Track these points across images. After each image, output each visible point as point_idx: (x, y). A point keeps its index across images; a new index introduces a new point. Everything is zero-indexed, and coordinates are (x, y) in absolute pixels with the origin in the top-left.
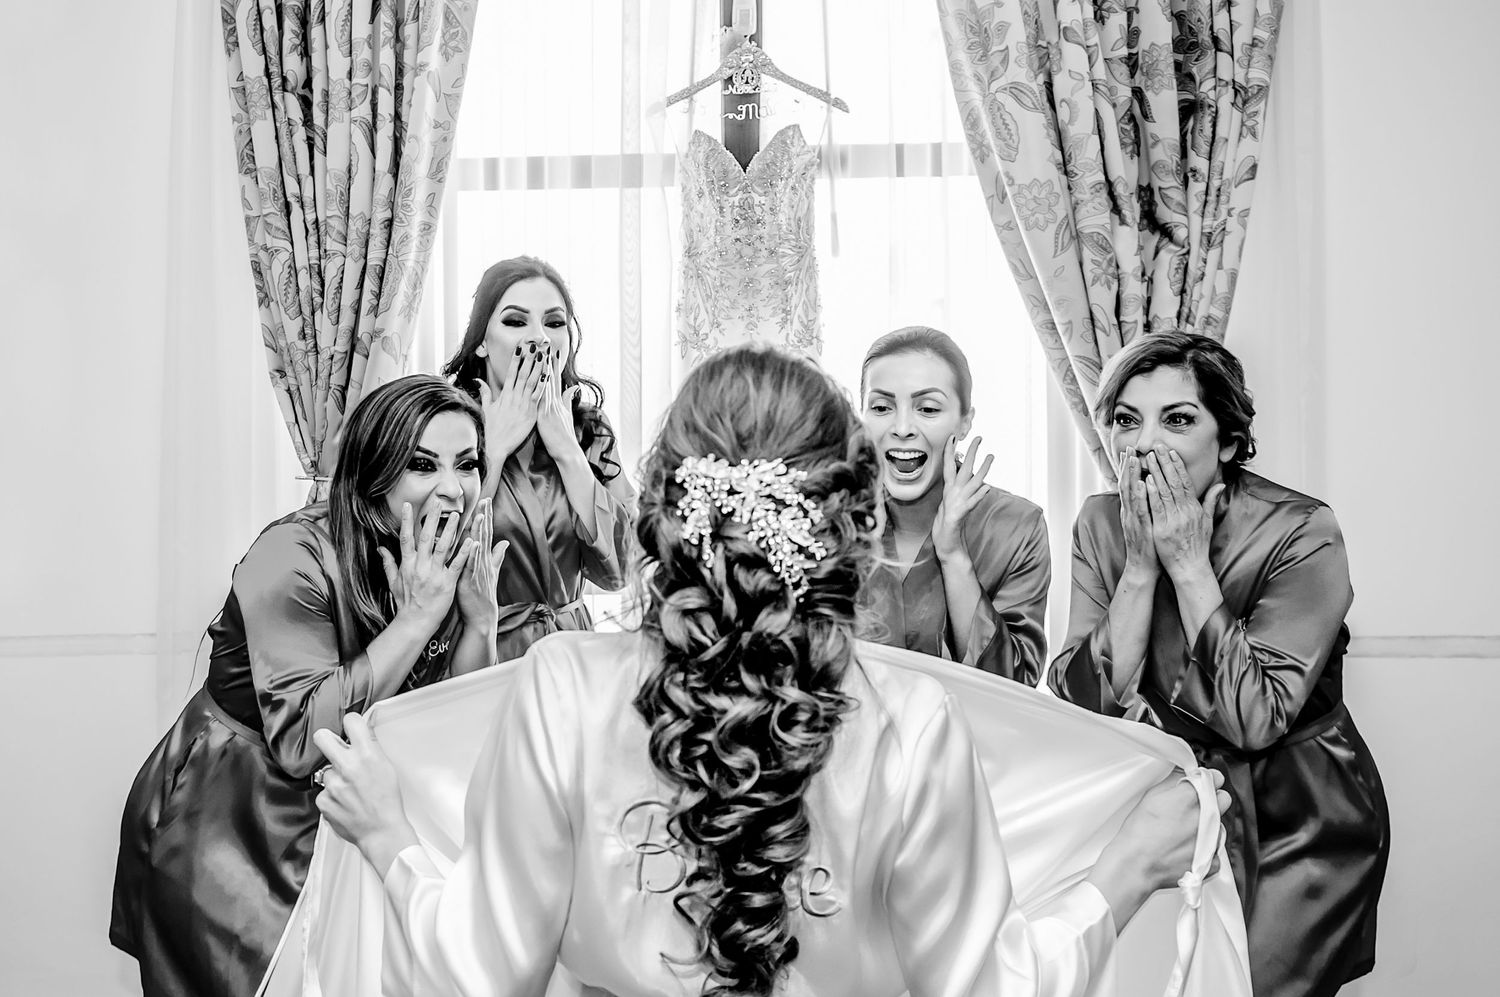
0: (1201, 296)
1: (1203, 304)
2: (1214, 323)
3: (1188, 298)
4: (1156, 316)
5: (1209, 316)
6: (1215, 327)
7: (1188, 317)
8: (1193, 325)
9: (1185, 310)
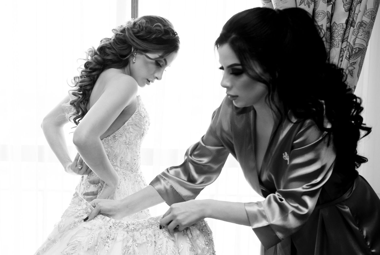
0: (359, 11)
1: (360, 15)
2: (364, 25)
3: (353, 13)
4: (335, 22)
5: (362, 22)
6: (365, 27)
7: (352, 23)
8: (354, 27)
9: (351, 19)
